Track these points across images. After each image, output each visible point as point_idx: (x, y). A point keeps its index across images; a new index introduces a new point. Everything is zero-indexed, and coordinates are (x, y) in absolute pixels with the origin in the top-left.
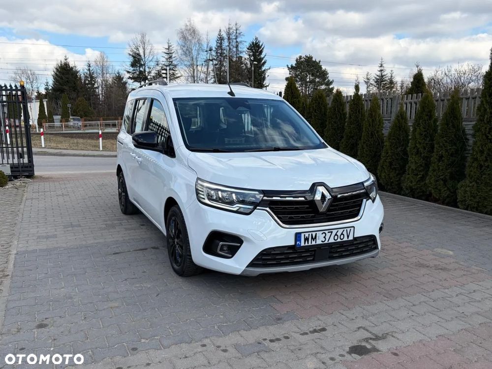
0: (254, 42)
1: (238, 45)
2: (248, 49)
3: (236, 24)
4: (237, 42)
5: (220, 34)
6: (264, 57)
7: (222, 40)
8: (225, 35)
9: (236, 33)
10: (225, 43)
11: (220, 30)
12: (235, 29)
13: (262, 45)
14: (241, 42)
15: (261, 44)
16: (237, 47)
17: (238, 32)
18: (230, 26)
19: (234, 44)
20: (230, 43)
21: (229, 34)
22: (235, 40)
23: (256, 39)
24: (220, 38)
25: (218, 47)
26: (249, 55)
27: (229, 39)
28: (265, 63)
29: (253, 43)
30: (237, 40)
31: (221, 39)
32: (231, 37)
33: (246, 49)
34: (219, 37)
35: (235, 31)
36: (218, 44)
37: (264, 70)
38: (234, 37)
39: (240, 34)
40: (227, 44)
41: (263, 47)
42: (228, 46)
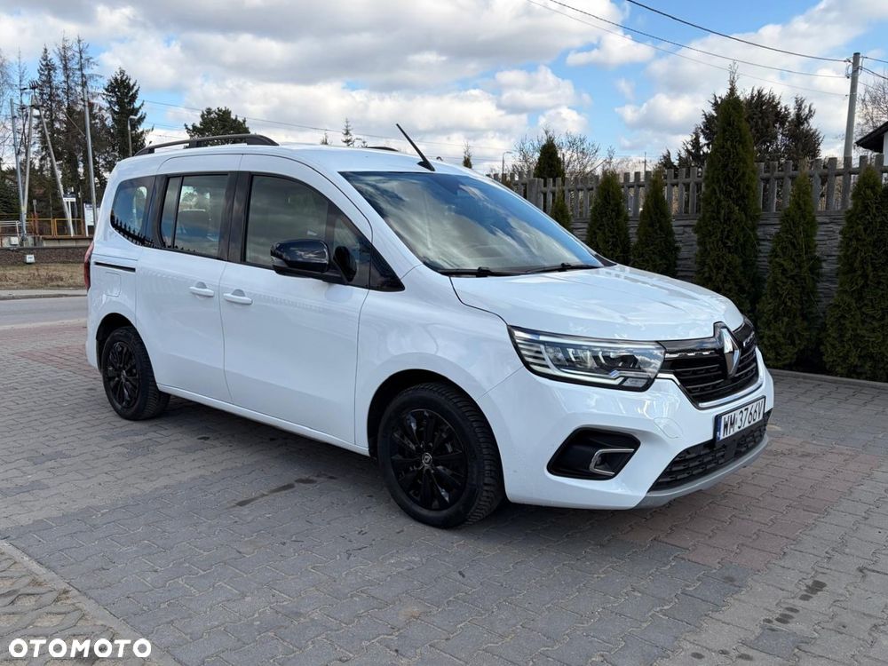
0: (119, 77)
1: (86, 82)
2: (107, 90)
3: (79, 41)
4: (83, 75)
5: (47, 57)
6: (140, 107)
7: (50, 70)
8: (57, 62)
9: (81, 58)
10: (59, 78)
11: (46, 50)
12: (77, 49)
13: (134, 85)
14: (91, 76)
15: (132, 83)
16: (84, 84)
17: (84, 56)
18: (67, 45)
19: (77, 78)
20: (68, 77)
21: (65, 59)
22: (79, 73)
23: (122, 72)
24: (47, 65)
25: (44, 82)
26: (110, 102)
27: (66, 68)
28: (141, 119)
29: (116, 80)
30: (84, 72)
31: (48, 67)
32: (69, 65)
33: (102, 91)
34: (44, 63)
35: (78, 55)
36: (44, 78)
37: (142, 133)
38: (77, 67)
39: (88, 60)
40: (63, 78)
41: (136, 88)
42: (66, 82)
